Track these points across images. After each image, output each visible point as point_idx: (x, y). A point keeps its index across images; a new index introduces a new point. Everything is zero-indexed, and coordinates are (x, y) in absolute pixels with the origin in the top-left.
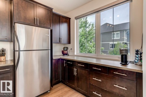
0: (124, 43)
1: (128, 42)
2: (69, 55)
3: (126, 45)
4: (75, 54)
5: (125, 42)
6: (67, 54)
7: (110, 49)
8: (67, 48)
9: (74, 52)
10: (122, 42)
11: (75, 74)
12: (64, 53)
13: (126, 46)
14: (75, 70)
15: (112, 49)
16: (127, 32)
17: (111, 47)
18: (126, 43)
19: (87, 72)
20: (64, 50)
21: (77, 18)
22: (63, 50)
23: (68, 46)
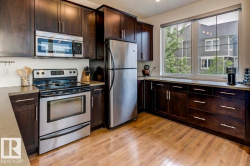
0: (227, 58)
1: (235, 57)
2: (150, 76)
3: (230, 60)
4: (161, 75)
5: (229, 56)
6: (148, 75)
7: (202, 68)
8: (149, 66)
9: (159, 72)
10: (223, 56)
11: (168, 98)
12: (146, 73)
13: (231, 63)
14: (168, 93)
15: (204, 68)
16: (233, 39)
17: (204, 65)
18: (230, 59)
19: (185, 95)
20: (145, 68)
21: (163, 26)
22: (143, 69)
23: (148, 63)
